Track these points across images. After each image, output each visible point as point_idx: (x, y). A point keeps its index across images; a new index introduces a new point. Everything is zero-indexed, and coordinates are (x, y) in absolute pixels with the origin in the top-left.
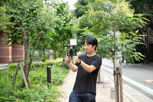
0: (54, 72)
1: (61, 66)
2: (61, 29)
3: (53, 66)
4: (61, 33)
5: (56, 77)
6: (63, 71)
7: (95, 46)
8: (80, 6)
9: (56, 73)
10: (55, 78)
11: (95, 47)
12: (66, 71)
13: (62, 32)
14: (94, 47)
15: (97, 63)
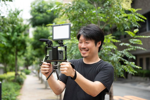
0: (5, 88)
1: (13, 81)
2: (13, 39)
3: (4, 81)
4: (13, 44)
5: (7, 95)
6: (15, 87)
7: (100, 42)
8: (37, 13)
9: (8, 89)
10: (6, 97)
11: (99, 46)
12: (19, 86)
13: (15, 42)
14: (98, 44)
15: (107, 78)
